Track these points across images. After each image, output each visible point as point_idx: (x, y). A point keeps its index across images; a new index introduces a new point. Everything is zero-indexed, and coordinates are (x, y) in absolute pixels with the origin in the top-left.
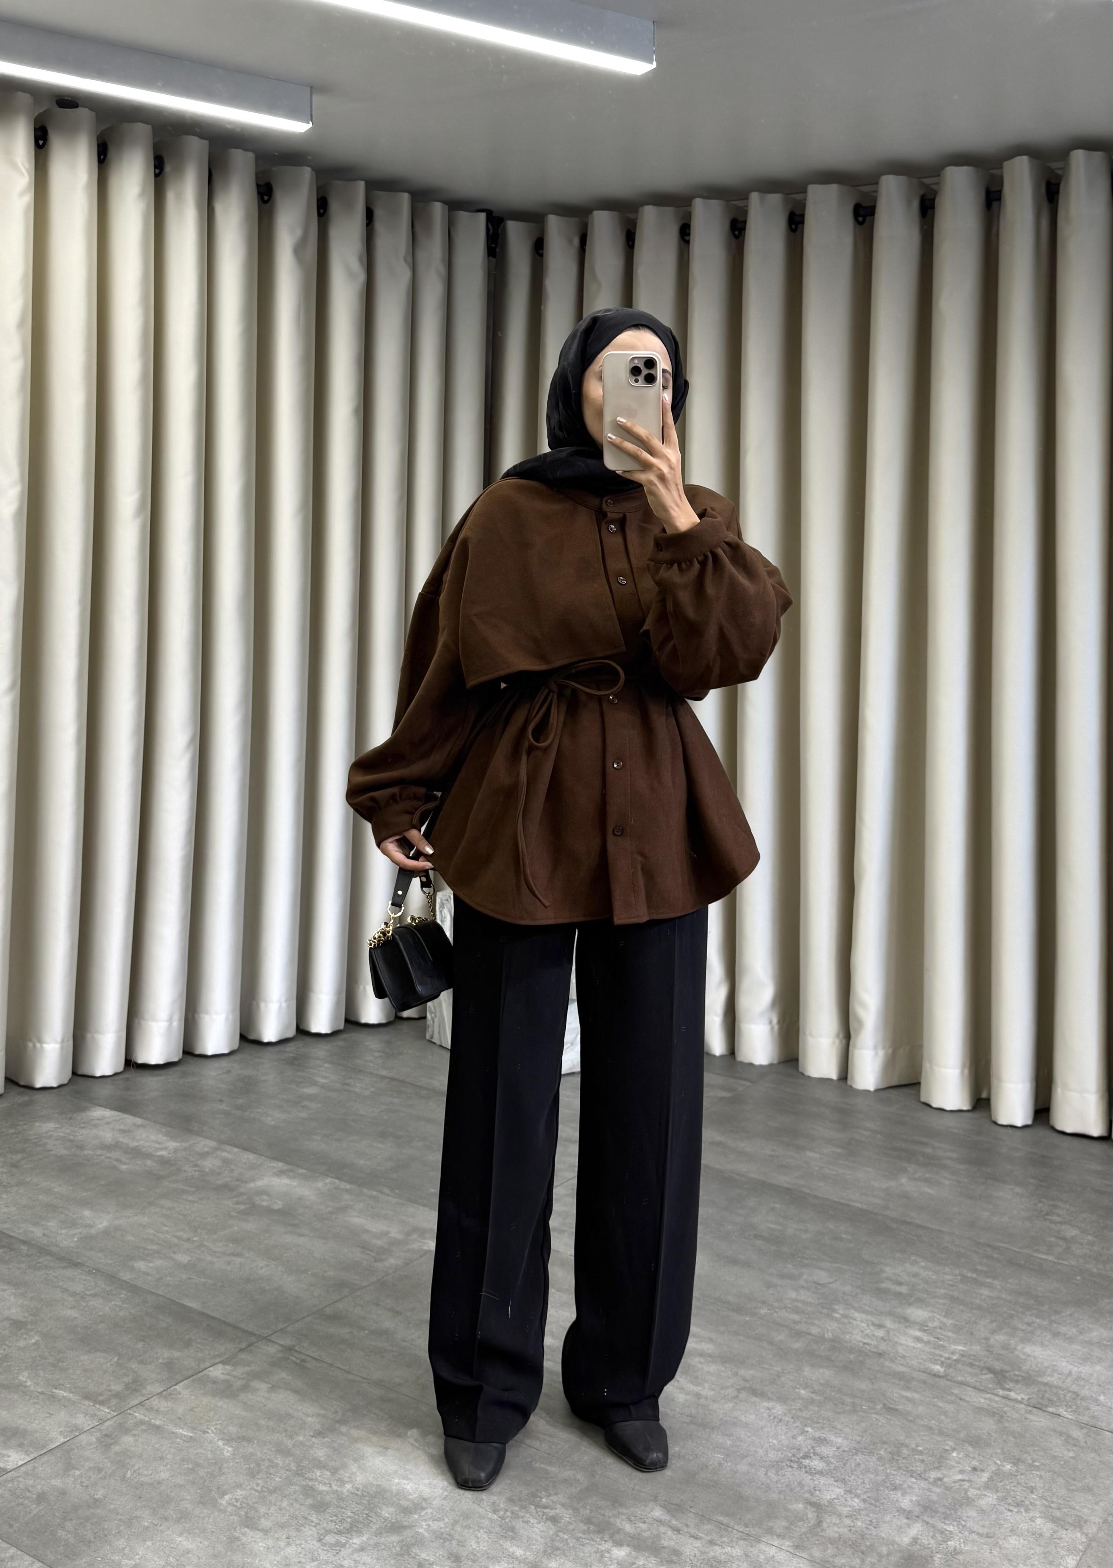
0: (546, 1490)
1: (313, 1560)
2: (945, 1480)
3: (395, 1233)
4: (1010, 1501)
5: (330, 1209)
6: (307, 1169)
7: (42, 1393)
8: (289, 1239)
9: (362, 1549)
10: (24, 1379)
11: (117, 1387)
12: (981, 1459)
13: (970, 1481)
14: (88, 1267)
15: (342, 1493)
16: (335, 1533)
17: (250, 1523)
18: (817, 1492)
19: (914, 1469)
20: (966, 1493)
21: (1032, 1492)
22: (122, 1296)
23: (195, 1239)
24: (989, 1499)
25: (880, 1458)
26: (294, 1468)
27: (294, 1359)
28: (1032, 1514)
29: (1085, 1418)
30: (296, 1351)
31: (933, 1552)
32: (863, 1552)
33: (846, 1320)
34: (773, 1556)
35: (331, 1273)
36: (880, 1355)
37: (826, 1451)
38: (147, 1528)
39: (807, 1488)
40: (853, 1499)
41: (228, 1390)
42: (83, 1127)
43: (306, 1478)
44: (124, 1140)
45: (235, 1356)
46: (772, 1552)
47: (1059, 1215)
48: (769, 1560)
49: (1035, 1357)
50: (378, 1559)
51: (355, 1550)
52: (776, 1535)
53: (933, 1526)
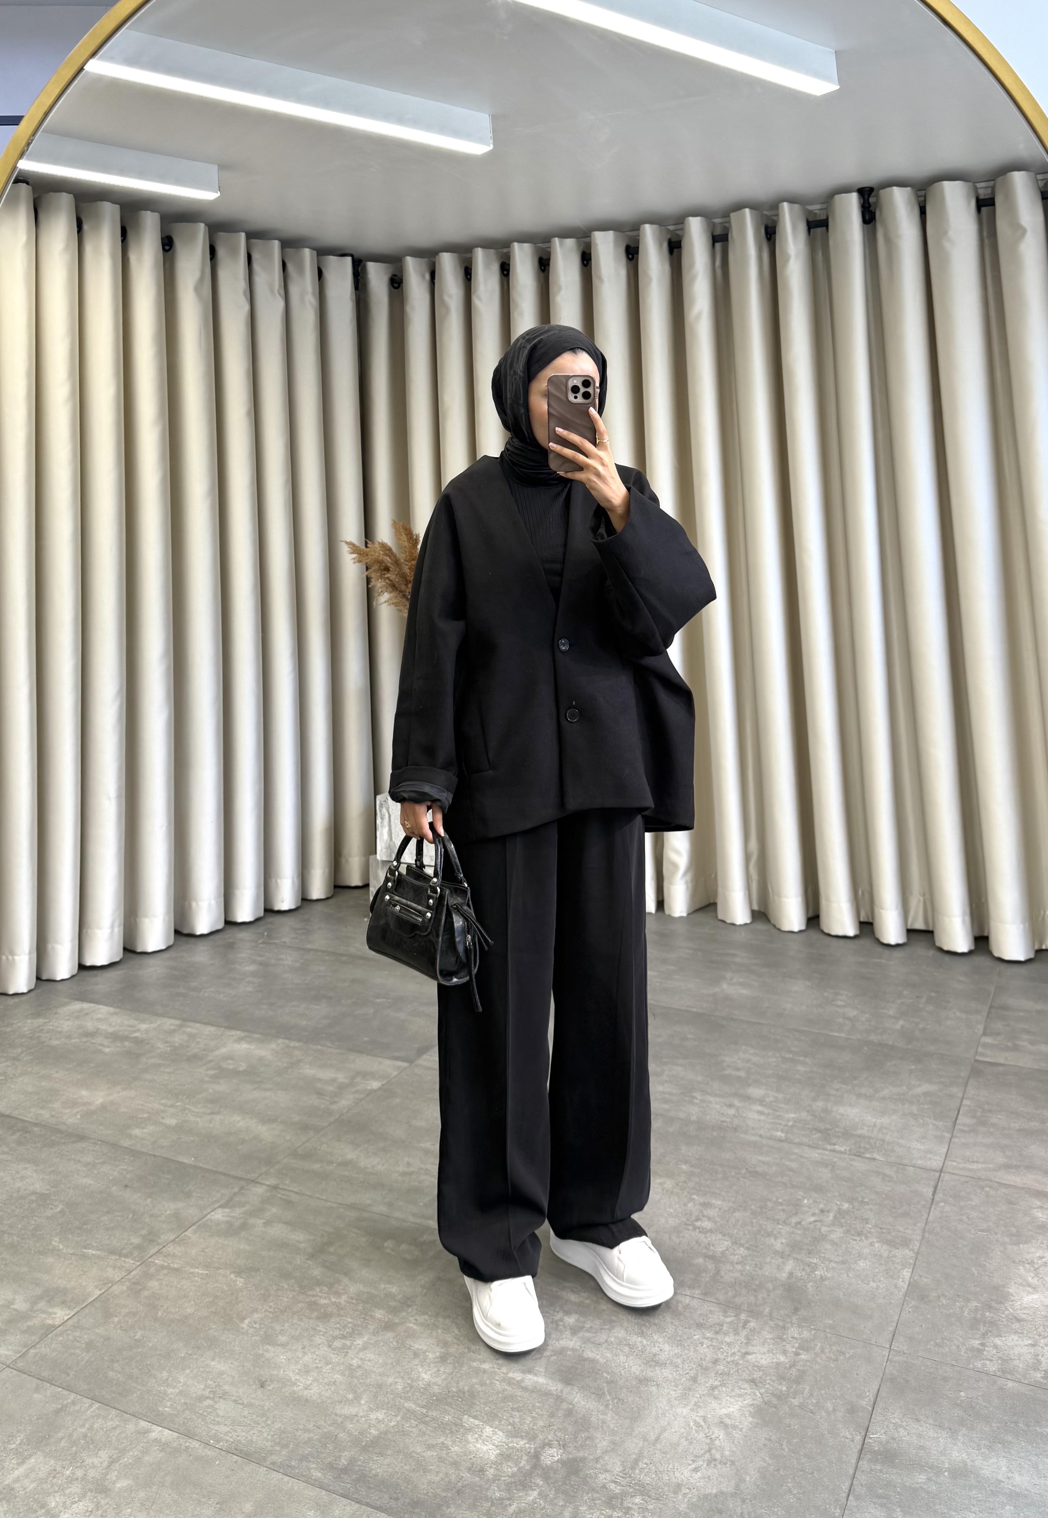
1: (327, 1364)
2: (803, 1223)
3: (341, 1077)
4: (853, 1232)
5: (285, 1065)
6: (260, 1034)
7: (74, 1254)
8: (257, 1094)
9: (364, 1348)
10: (56, 1244)
11: (136, 1240)
12: (824, 1202)
13: (820, 1221)
14: (93, 1139)
15: (340, 1303)
16: (340, 1338)
17: (269, 1340)
18: (711, 1247)
19: (779, 1217)
20: (820, 1230)
21: (867, 1223)
22: (127, 1160)
24: (837, 1234)
25: (752, 1213)
26: (297, 1288)
27: (280, 1196)
28: (869, 1241)
29: (893, 1159)
30: (281, 1189)
31: (805, 1282)
32: (755, 1290)
33: (704, 1105)
34: (689, 1304)
35: (296, 1118)
36: (735, 1129)
37: (710, 1212)
38: (183, 1358)
39: (703, 1245)
40: (738, 1248)
41: (231, 1230)
42: (68, 1020)
43: (309, 1296)
44: (103, 1027)
45: (231, 1199)
46: (687, 1300)
47: (841, 1001)
48: (686, 1307)
49: (847, 1115)
50: (379, 1355)
51: (359, 1350)
52: (687, 1286)
53: (802, 1261)
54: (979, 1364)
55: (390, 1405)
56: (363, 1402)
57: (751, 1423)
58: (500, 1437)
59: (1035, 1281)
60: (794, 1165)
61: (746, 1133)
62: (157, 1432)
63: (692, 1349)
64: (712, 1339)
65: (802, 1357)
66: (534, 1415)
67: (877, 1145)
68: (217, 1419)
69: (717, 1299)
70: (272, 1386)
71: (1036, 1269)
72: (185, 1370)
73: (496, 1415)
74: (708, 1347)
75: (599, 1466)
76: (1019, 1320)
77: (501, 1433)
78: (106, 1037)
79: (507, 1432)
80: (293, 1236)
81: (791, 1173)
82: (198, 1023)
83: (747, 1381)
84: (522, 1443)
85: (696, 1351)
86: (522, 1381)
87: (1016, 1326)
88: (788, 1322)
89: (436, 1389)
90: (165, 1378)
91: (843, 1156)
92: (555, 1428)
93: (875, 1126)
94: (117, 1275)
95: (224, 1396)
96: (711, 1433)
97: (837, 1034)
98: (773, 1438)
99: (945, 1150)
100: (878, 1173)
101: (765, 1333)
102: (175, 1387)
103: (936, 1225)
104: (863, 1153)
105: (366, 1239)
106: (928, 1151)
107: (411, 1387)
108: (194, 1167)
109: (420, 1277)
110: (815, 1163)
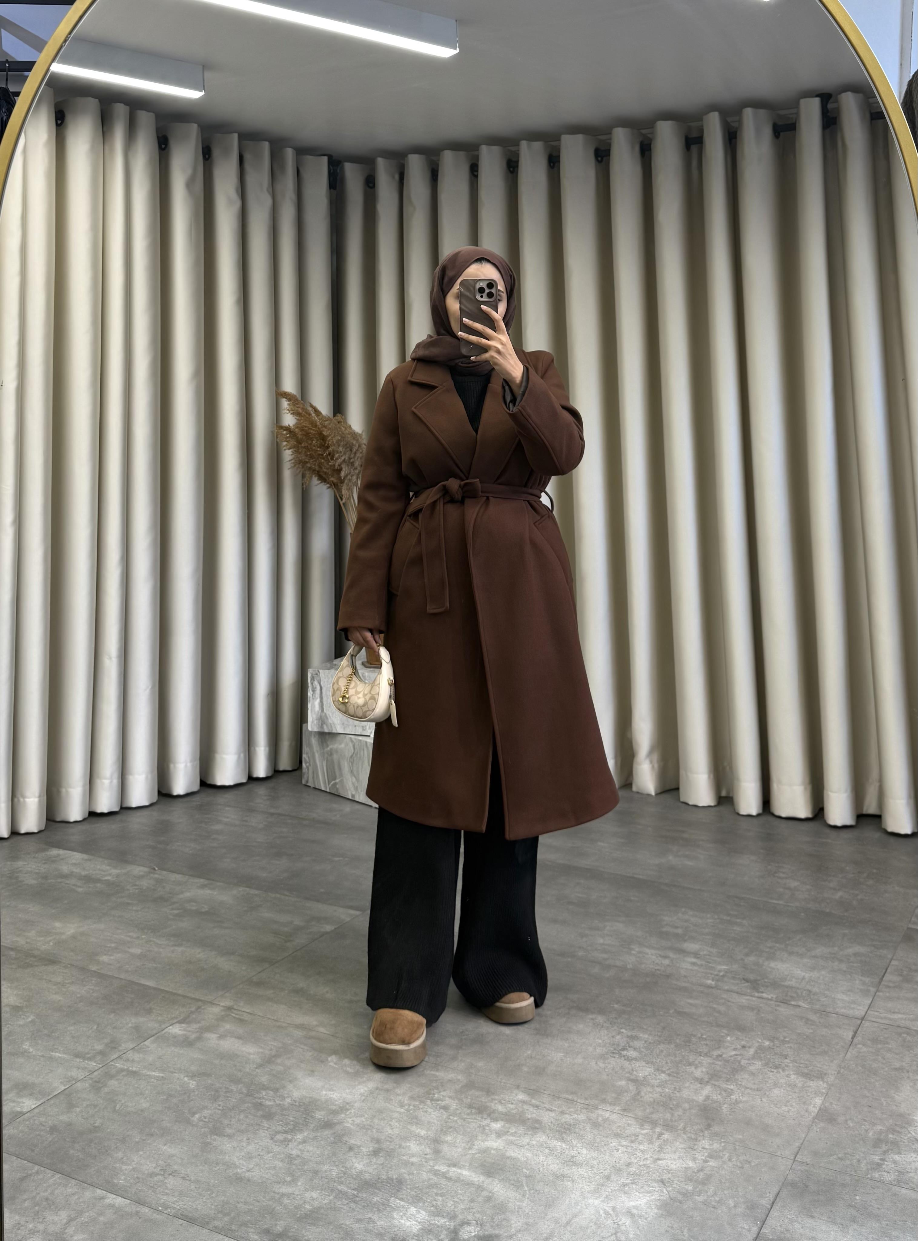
0: (437, 1088)
1: (269, 1153)
2: (724, 1056)
3: (297, 921)
4: (772, 1065)
5: (246, 909)
6: (222, 882)
7: (43, 1056)
8: (217, 931)
9: (304, 1142)
10: (27, 1048)
11: (99, 1047)
12: (748, 1039)
13: (741, 1055)
14: (64, 963)
15: (284, 1105)
16: (282, 1133)
17: (217, 1131)
18: (635, 1072)
19: (701, 1050)
20: (739, 1062)
21: (786, 1058)
22: (93, 982)
23: (143, 937)
24: (757, 1066)
25: (677, 1046)
26: (245, 1092)
27: (234, 1015)
28: (787, 1073)
29: (817, 1007)
30: (235, 1009)
31: (720, 1104)
32: (671, 1109)
33: (641, 955)
34: (608, 1118)
35: (253, 952)
36: (668, 976)
37: (637, 1044)
38: (138, 1143)
39: (626, 1070)
40: (659, 1074)
41: (187, 1043)
42: (44, 863)
43: (255, 1098)
44: (76, 870)
45: (189, 1017)
46: (607, 1115)
47: (783, 873)
48: (605, 1120)
49: (778, 969)
50: (318, 1147)
51: (299, 1143)
52: (609, 1103)
53: (719, 1087)
54: (874, 1175)
55: (324, 1187)
56: (299, 1184)
57: (657, 1214)
58: (423, 1215)
60: (722, 1008)
61: (679, 980)
62: (112, 1199)
63: (608, 1154)
64: (627, 1147)
65: (711, 1163)
66: (456, 1199)
67: (804, 994)
68: (166, 1191)
69: (636, 1114)
70: (218, 1168)
72: (138, 1151)
73: (421, 1199)
74: (623, 1152)
77: (424, 1213)
78: (80, 879)
79: (429, 1212)
80: (244, 1049)
81: (717, 1015)
82: (165, 870)
83: (657, 1181)
84: (443, 1221)
85: (611, 1155)
86: (448, 1172)
87: (917, 1145)
88: (700, 1136)
89: (367, 1176)
90: (120, 1157)
91: (770, 1002)
92: (474, 1210)
93: (804, 978)
94: (81, 1075)
95: (173, 1173)
96: (618, 1220)
97: (777, 902)
98: (675, 1226)
99: (870, 1002)
100: (801, 1018)
101: (678, 1143)
102: (129, 1165)
103: (852, 1063)
104: (790, 1001)
105: (310, 1054)
106: (854, 1002)
107: (345, 1174)
108: (155, 989)
109: (359, 1087)
110: (742, 1007)
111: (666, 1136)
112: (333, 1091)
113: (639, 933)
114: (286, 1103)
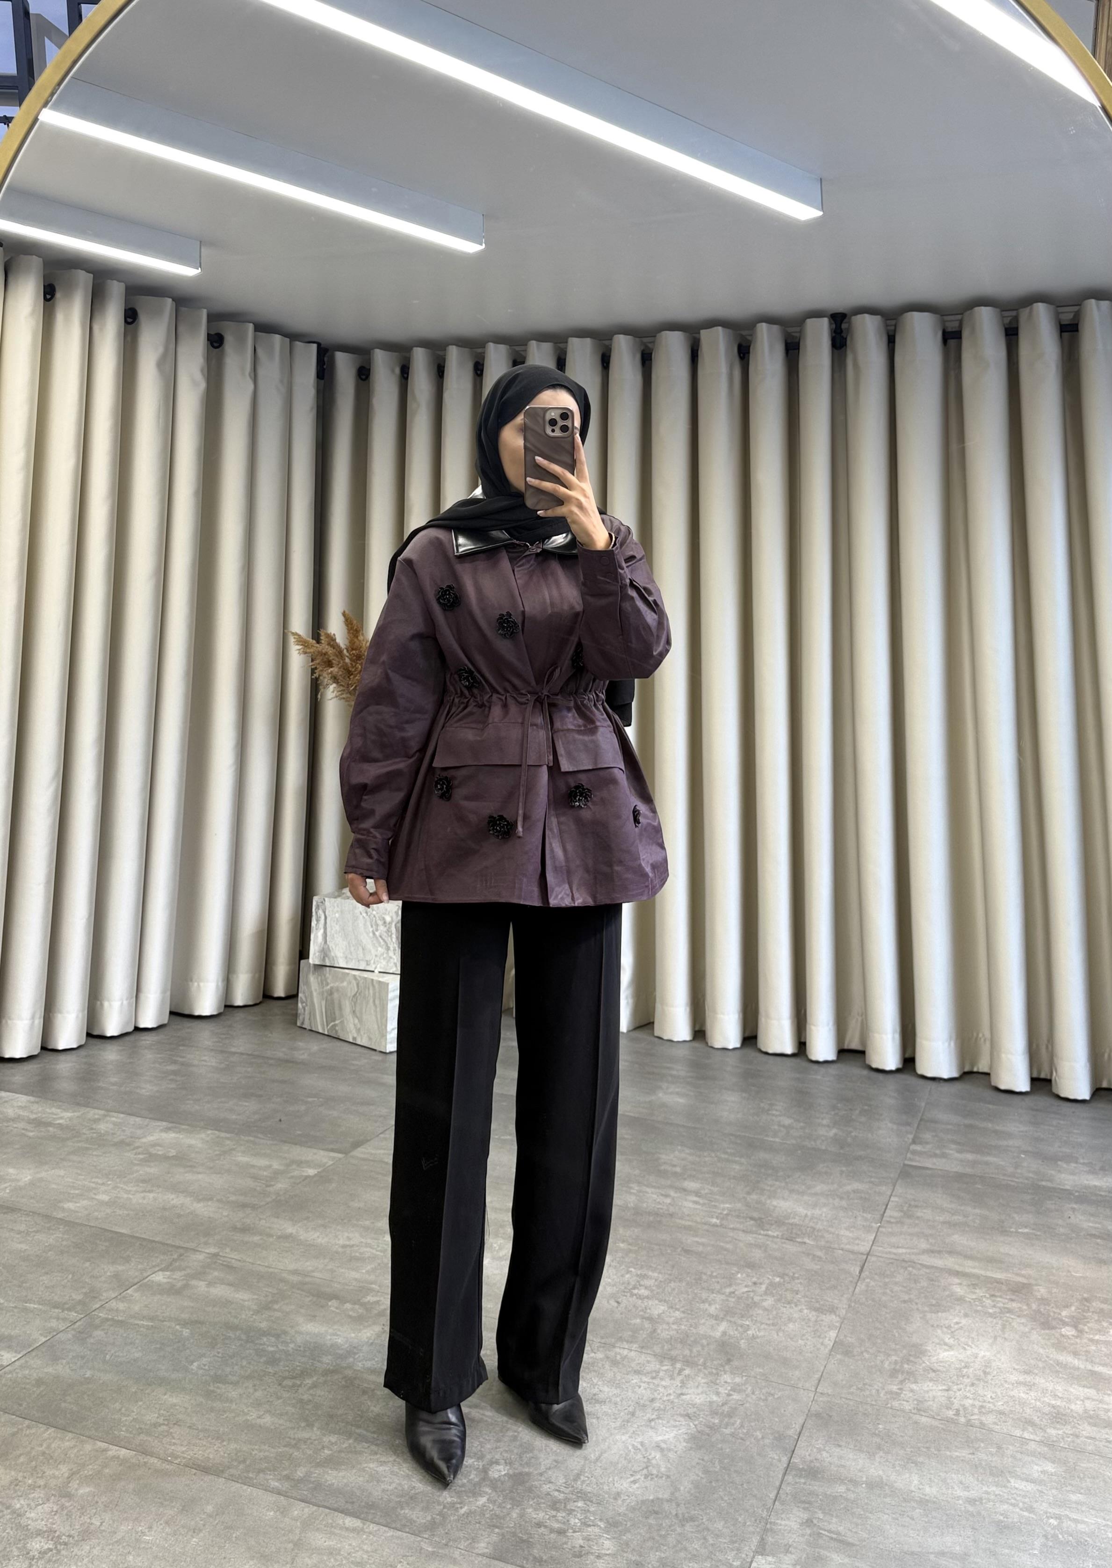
1: (278, 1399)
2: (736, 1293)
3: (276, 1165)
4: (783, 1301)
5: (217, 1153)
6: (188, 1125)
7: (16, 1308)
8: (189, 1177)
9: (314, 1386)
11: (78, 1297)
12: (757, 1276)
13: (753, 1291)
14: (25, 1211)
15: (288, 1351)
16: (291, 1378)
17: (219, 1379)
18: (648, 1310)
19: (713, 1288)
20: (752, 1299)
21: (797, 1294)
22: (61, 1230)
23: (109, 1183)
24: (769, 1302)
26: (245, 1338)
27: (220, 1262)
28: (800, 1308)
29: (823, 1243)
30: (221, 1256)
31: (738, 1340)
32: (690, 1345)
33: (641, 1194)
34: (626, 1355)
35: (233, 1198)
36: (671, 1215)
37: (647, 1282)
38: (135, 1393)
39: (640, 1309)
40: (674, 1312)
41: (173, 1290)
43: (256, 1344)
44: (23, 1113)
45: (171, 1264)
46: (625, 1352)
47: (776, 1110)
48: (624, 1358)
49: (780, 1207)
50: (330, 1392)
51: (310, 1388)
52: (625, 1341)
53: (735, 1323)
54: (896, 1404)
55: (340, 1432)
56: (315, 1428)
57: (685, 1447)
59: (951, 1341)
60: (729, 1246)
61: (681, 1218)
62: (114, 1450)
63: (629, 1390)
64: (648, 1383)
65: (734, 1397)
66: (481, 1439)
67: (808, 1231)
68: (173, 1441)
69: (654, 1351)
70: (226, 1416)
71: (952, 1332)
72: (137, 1402)
74: (645, 1389)
75: (543, 1479)
76: (934, 1371)
78: (30, 1123)
80: (237, 1296)
81: (725, 1252)
82: (122, 1113)
83: (681, 1415)
85: (633, 1392)
87: (932, 1375)
88: (720, 1371)
89: (385, 1419)
90: (118, 1408)
91: (775, 1240)
92: (501, 1450)
93: (806, 1216)
94: (62, 1326)
95: (178, 1423)
96: (648, 1454)
97: (772, 1139)
98: (706, 1458)
99: (873, 1238)
100: (808, 1254)
101: (700, 1378)
102: (128, 1416)
103: (862, 1296)
104: (795, 1238)
105: (310, 1299)
106: (858, 1238)
107: (362, 1417)
108: (131, 1236)
109: (365, 1331)
110: (750, 1245)
111: (687, 1371)
112: (337, 1335)
113: (637, 1172)
114: (290, 1349)
